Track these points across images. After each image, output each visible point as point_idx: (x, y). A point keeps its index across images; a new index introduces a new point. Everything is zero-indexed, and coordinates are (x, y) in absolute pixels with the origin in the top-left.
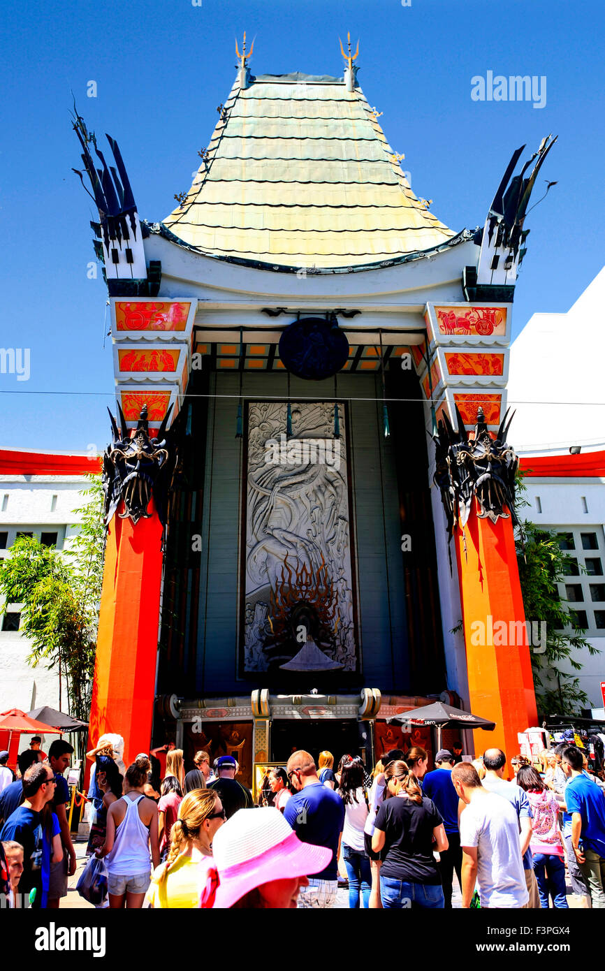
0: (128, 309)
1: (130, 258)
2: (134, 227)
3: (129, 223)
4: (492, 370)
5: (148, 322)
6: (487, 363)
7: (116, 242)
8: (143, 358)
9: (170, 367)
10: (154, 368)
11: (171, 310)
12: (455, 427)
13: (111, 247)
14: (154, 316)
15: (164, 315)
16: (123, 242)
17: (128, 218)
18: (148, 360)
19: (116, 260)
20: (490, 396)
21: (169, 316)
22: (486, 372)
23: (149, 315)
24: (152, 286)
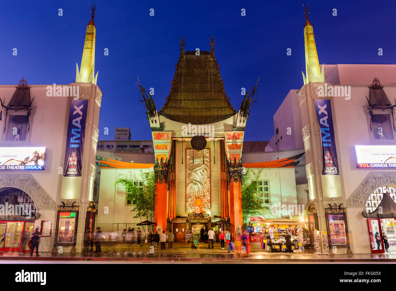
0: (156, 134)
1: (156, 122)
2: (156, 114)
3: (155, 113)
4: (238, 148)
5: (161, 138)
6: (237, 146)
7: (152, 118)
8: (160, 146)
9: (166, 148)
10: (163, 149)
11: (166, 134)
12: (230, 162)
13: (151, 120)
14: (162, 136)
15: (164, 136)
16: (154, 118)
17: (154, 112)
18: (161, 147)
19: (152, 122)
20: (238, 154)
21: (165, 136)
22: (237, 148)
23: (161, 136)
24: (161, 129)
